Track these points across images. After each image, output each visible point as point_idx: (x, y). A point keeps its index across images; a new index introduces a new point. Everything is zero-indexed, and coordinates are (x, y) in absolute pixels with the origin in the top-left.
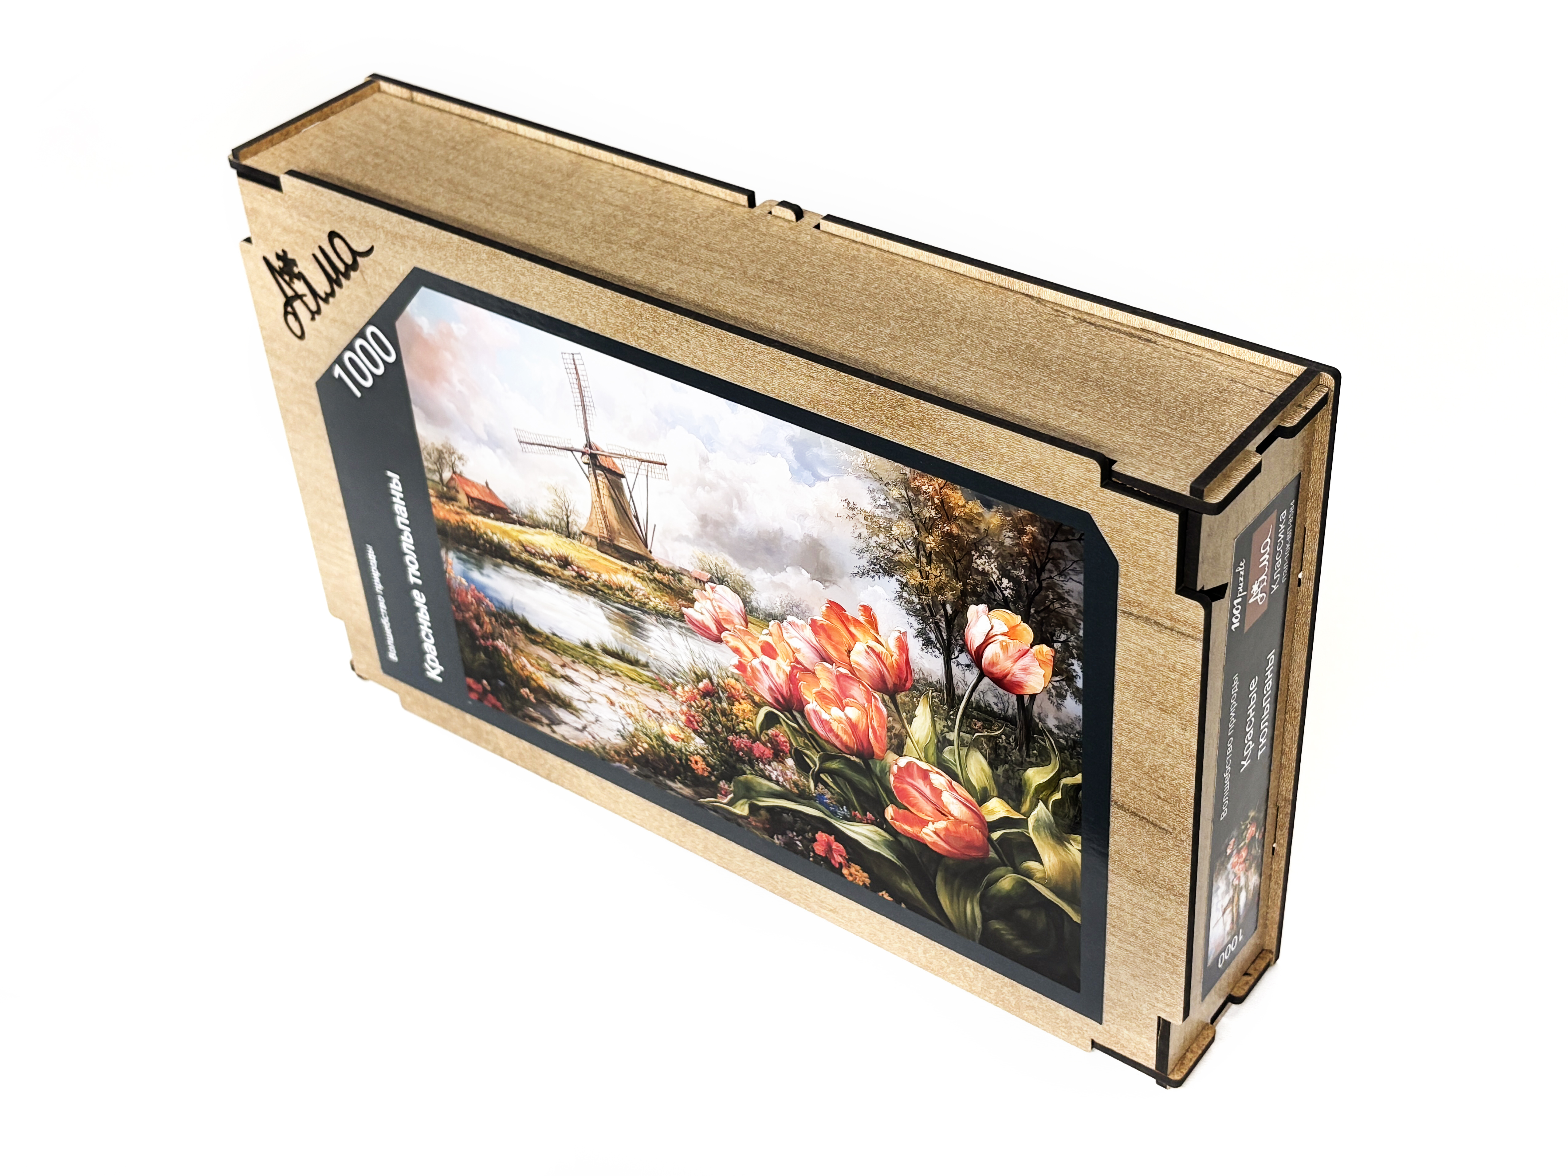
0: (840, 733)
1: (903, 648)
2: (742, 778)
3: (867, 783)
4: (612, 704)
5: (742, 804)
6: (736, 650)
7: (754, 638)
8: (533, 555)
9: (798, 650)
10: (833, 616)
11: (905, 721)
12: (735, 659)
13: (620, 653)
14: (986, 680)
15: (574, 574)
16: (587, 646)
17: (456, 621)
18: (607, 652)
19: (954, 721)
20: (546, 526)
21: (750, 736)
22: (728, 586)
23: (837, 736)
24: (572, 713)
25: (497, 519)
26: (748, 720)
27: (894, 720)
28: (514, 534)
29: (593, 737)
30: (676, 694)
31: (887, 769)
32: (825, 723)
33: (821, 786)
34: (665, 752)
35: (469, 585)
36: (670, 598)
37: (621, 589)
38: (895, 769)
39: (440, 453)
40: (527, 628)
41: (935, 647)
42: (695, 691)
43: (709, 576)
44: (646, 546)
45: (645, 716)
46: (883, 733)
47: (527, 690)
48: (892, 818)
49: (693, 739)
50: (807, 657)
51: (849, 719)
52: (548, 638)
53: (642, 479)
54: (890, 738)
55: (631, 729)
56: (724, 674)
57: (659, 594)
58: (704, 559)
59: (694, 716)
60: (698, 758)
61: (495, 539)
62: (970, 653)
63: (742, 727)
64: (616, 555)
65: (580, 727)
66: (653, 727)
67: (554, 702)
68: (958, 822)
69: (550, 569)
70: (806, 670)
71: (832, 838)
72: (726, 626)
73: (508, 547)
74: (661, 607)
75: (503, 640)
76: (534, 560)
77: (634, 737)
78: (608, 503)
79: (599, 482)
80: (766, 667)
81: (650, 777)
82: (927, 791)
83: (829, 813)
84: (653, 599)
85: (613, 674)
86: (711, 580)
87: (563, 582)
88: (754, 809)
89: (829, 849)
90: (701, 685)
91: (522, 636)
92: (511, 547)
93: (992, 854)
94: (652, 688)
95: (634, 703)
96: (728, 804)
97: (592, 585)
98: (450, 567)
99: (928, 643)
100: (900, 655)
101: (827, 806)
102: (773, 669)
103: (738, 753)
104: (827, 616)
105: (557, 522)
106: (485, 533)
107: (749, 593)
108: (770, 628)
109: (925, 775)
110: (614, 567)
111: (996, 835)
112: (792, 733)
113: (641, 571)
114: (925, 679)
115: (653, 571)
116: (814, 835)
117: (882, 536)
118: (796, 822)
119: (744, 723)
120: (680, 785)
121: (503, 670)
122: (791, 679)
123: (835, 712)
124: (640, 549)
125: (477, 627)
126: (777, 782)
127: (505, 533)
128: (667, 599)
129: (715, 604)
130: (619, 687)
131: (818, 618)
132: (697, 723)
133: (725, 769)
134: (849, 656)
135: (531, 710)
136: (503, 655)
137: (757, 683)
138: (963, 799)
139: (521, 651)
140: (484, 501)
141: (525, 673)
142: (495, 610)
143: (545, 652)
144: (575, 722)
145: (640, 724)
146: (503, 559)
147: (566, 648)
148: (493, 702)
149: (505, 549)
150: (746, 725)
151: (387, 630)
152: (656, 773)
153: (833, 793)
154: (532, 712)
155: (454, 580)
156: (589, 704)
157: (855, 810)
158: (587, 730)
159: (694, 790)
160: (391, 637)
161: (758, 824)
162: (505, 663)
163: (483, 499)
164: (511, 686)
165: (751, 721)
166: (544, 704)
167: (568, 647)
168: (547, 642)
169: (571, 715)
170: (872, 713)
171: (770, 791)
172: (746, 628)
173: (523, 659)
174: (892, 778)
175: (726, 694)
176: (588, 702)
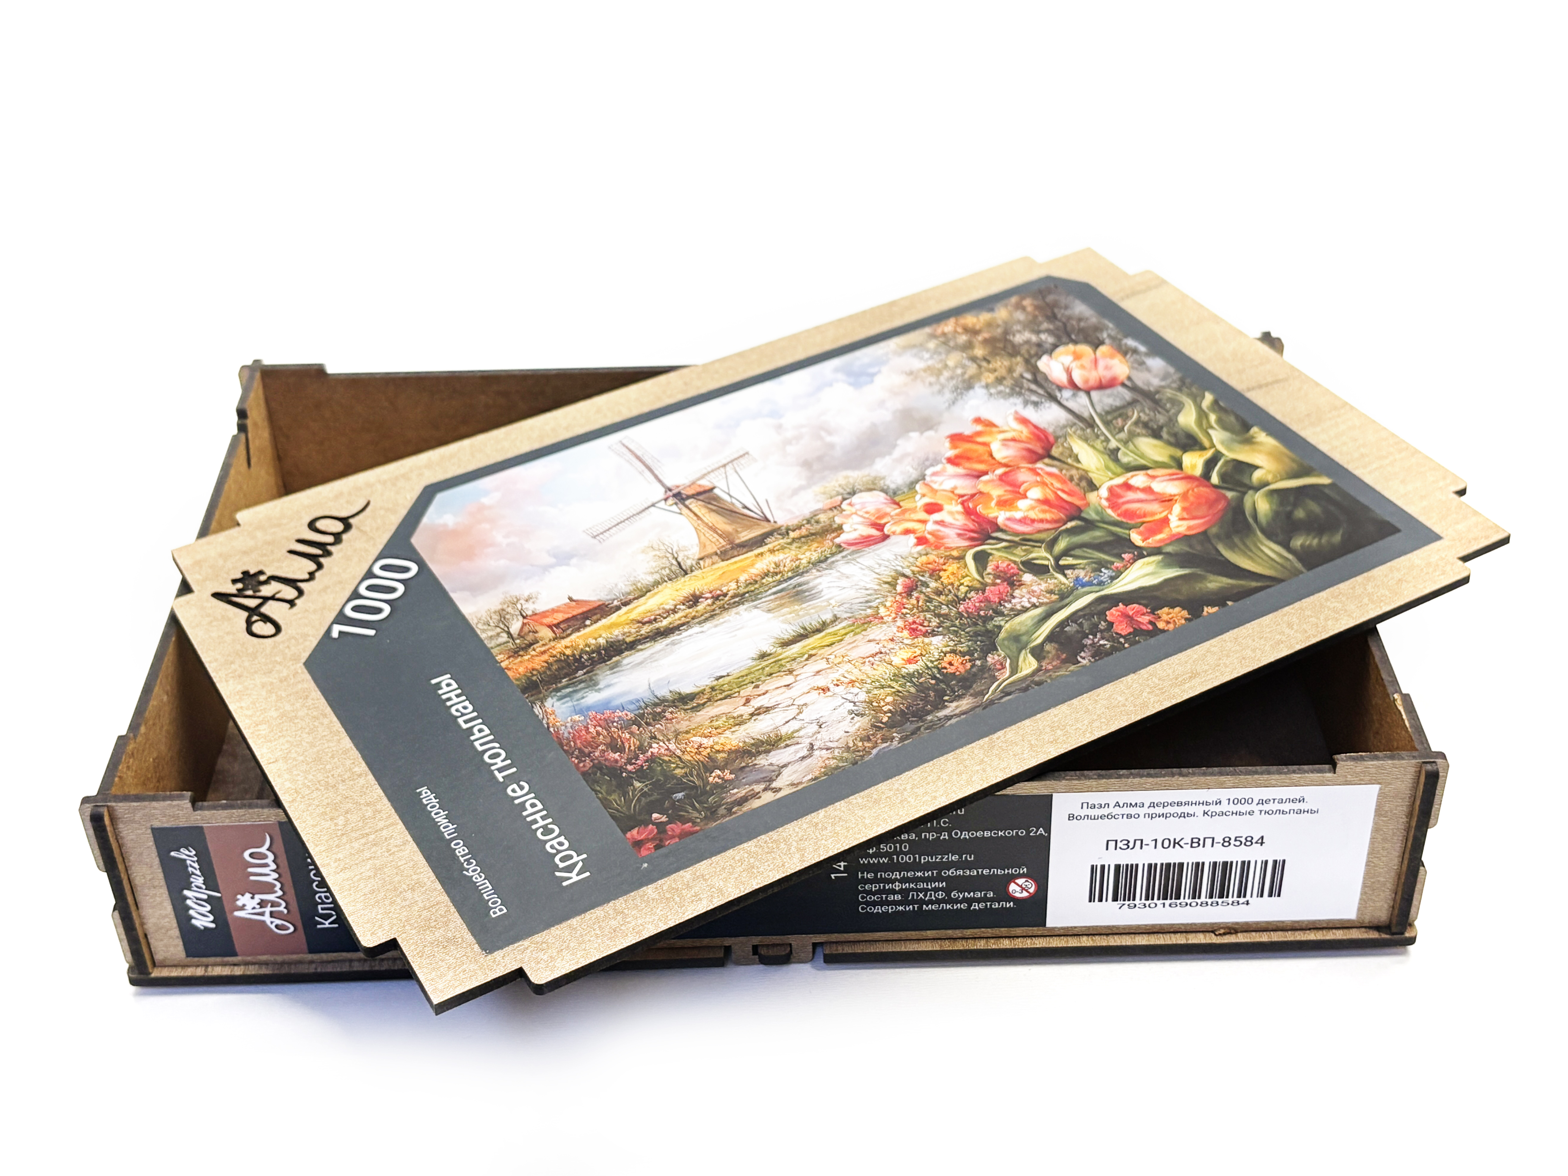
0: (1041, 516)
1: (1024, 421)
2: (1002, 635)
3: (1097, 533)
5: (1025, 659)
6: (907, 532)
7: (914, 510)
8: (654, 621)
9: (955, 488)
10: (959, 443)
11: (1075, 464)
12: (912, 539)
13: (802, 631)
14: (1094, 393)
15: (710, 601)
16: (763, 656)
17: (585, 774)
18: (786, 644)
19: (1104, 435)
20: (657, 584)
21: (977, 590)
22: (861, 491)
23: (1042, 521)
24: (787, 746)
25: (596, 621)
26: (963, 577)
27: (1067, 470)
28: (623, 619)
29: (827, 749)
30: (882, 618)
31: (1100, 509)
32: (1023, 521)
33: (1068, 572)
34: (914, 685)
35: (586, 716)
36: (818, 542)
37: (766, 575)
38: (1105, 503)
39: (501, 612)
40: (683, 700)
41: (1043, 403)
42: (898, 598)
43: (840, 498)
44: (768, 521)
45: (867, 668)
46: (1070, 487)
47: (718, 772)
48: (1144, 540)
49: (929, 644)
50: (965, 486)
51: (1038, 500)
52: (713, 689)
53: (733, 477)
54: (1078, 485)
55: (863, 696)
56: (911, 560)
57: (806, 547)
58: (828, 490)
59: (914, 622)
60: (948, 658)
61: (602, 641)
62: (1066, 388)
63: (963, 589)
64: (745, 550)
65: (805, 752)
66: (882, 671)
67: (759, 753)
68: (1184, 494)
69: (679, 619)
70: (973, 496)
71: (1121, 606)
72: (883, 522)
73: (620, 638)
74: (815, 556)
75: (658, 741)
76: (657, 625)
77: (871, 702)
78: (712, 518)
79: (694, 509)
80: (941, 523)
81: (919, 728)
82: (1141, 495)
83: (1097, 588)
84: (802, 557)
85: (807, 660)
86: (844, 499)
87: (703, 618)
88: (1038, 653)
89: (1130, 619)
90: (899, 588)
91: (681, 715)
92: (624, 634)
93: (1230, 494)
94: (855, 634)
95: (848, 667)
96: (1014, 671)
97: (734, 596)
98: (551, 718)
99: (1036, 404)
100: (1027, 426)
101: (1090, 584)
102: (949, 519)
103: (979, 615)
104: (954, 447)
105: (666, 572)
106: (587, 645)
107: (882, 482)
108: (920, 491)
109: (1127, 486)
110: (748, 561)
111: (1215, 479)
112: (1007, 553)
113: (776, 543)
115: (788, 534)
116: (1106, 621)
117: (945, 372)
118: (1081, 625)
119: (962, 584)
120: (954, 704)
121: (674, 777)
122: (969, 512)
123: (1022, 504)
124: (765, 528)
125: (616, 756)
126: (1034, 606)
127: (611, 626)
128: (816, 545)
129: (860, 513)
131: (951, 453)
132: (921, 625)
133: (981, 642)
134: (994, 458)
135: (736, 791)
136: (666, 758)
137: (945, 541)
138: (1168, 477)
139: (687, 732)
140: (574, 616)
141: (705, 753)
142: (632, 715)
143: (717, 707)
144: (796, 752)
145: (869, 681)
146: (619, 652)
147: (740, 680)
148: (678, 831)
149: (619, 641)
150: (965, 584)
151: (480, 879)
152: (921, 718)
153: (1083, 569)
154: (737, 793)
155: (563, 728)
156: (800, 717)
157: (1112, 563)
158: (815, 747)
159: (971, 695)
160: (488, 884)
161: (1054, 663)
162: (673, 765)
163: (570, 615)
164: (696, 787)
165: (967, 576)
166: (748, 769)
167: (743, 676)
168: (714, 693)
169: (788, 749)
170: (1048, 480)
171: (1036, 620)
172: (901, 507)
173: (694, 739)
174: (1110, 511)
175: (927, 575)
176: (798, 714)
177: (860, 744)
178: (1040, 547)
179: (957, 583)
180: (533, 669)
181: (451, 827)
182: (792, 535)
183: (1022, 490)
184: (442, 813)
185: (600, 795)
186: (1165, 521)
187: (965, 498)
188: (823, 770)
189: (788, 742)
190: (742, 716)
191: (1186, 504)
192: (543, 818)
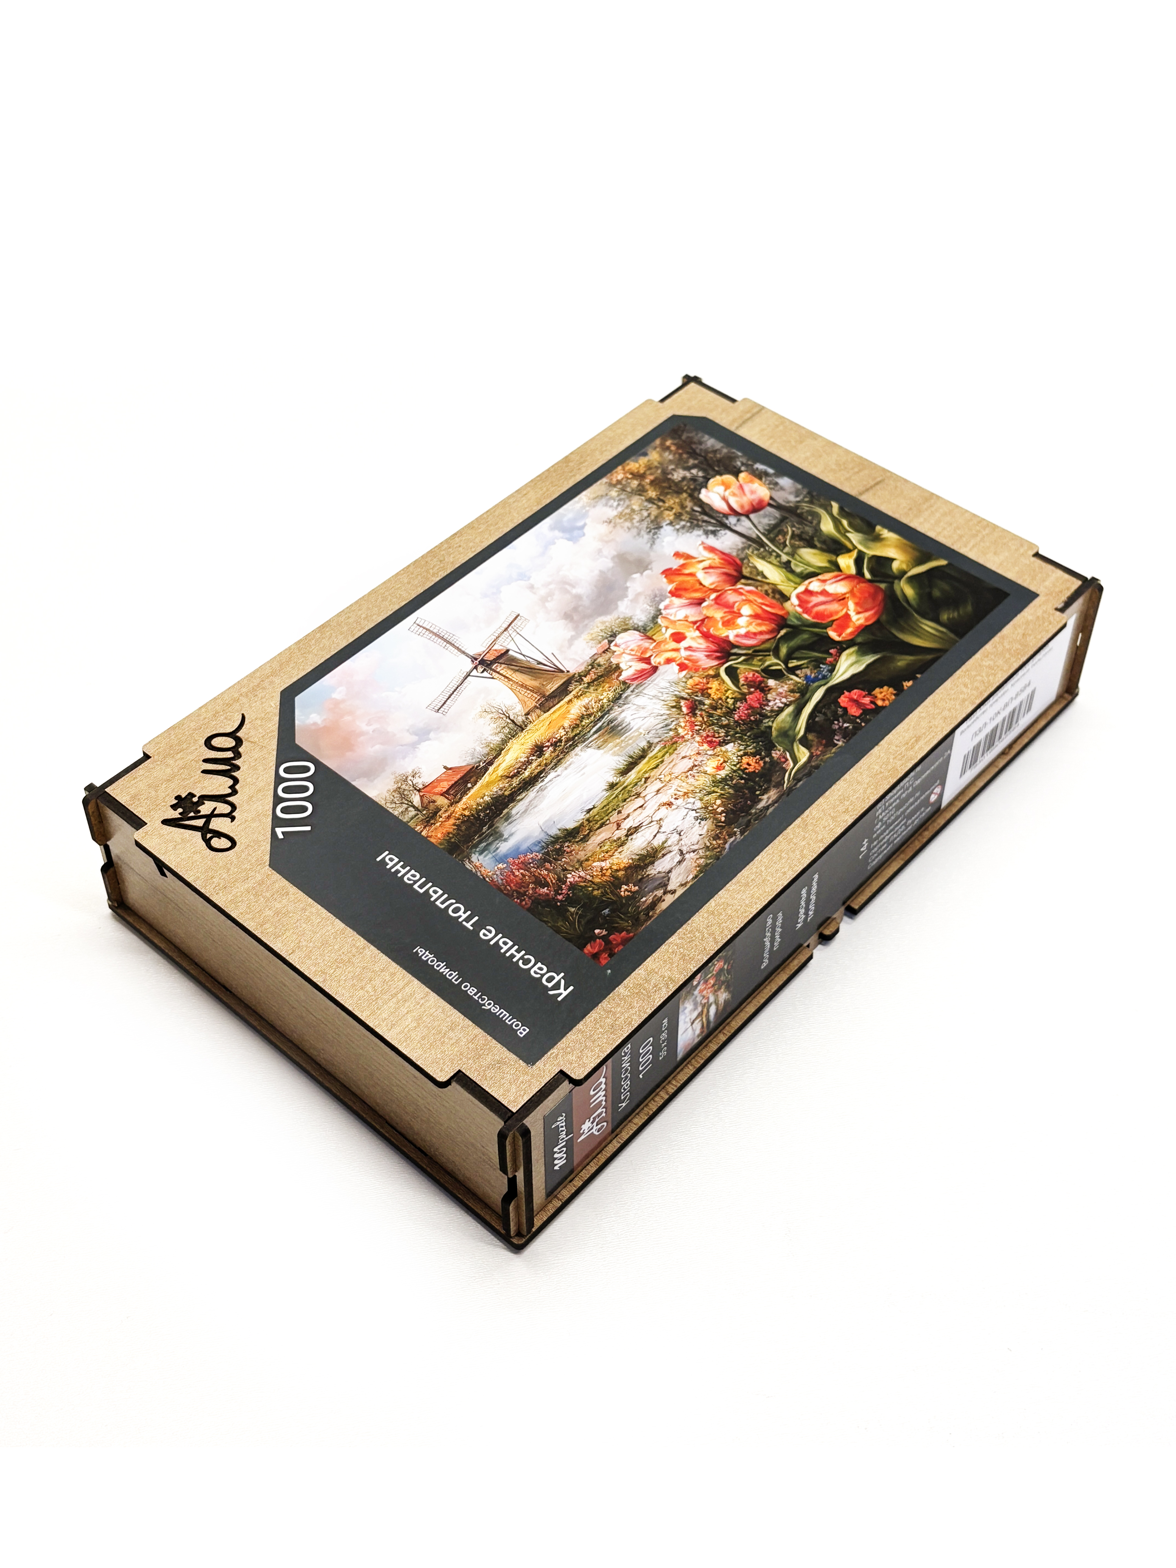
0: (760, 629)
1: (712, 549)
2: (774, 733)
3: (805, 636)
4: (670, 804)
5: (798, 750)
6: (669, 661)
7: (664, 641)
8: (518, 774)
9: (686, 617)
10: (672, 577)
11: (764, 580)
12: (674, 667)
13: (631, 760)
14: (752, 516)
15: (551, 749)
16: (612, 786)
17: (529, 910)
18: (625, 772)
19: (774, 551)
20: (505, 742)
21: (740, 700)
22: (620, 633)
23: (761, 633)
24: (664, 855)
25: (475, 783)
26: (726, 691)
27: (761, 586)
28: (494, 776)
29: (694, 851)
30: (683, 737)
31: (798, 615)
32: (747, 635)
33: (798, 672)
34: (731, 787)
35: (507, 863)
36: (608, 683)
37: (582, 717)
38: (799, 610)
39: (398, 790)
40: (572, 835)
41: (718, 531)
42: (687, 718)
43: (606, 641)
44: (562, 671)
45: (691, 780)
46: (769, 600)
47: (624, 887)
48: (839, 636)
49: (726, 751)
50: (693, 614)
51: (751, 616)
52: (588, 820)
53: (518, 639)
54: (774, 597)
55: (699, 804)
56: (683, 684)
57: (601, 689)
58: (594, 636)
59: (708, 736)
60: (745, 760)
61: (487, 799)
62: (730, 515)
63: (730, 701)
64: (556, 700)
65: (678, 858)
66: (703, 781)
67: (646, 866)
68: (851, 591)
69: (536, 768)
70: (703, 621)
71: (846, 693)
72: (647, 655)
73: (500, 793)
74: (611, 695)
75: (570, 872)
76: (522, 777)
77: (706, 808)
78: (518, 677)
79: (501, 672)
80: (689, 648)
81: (749, 821)
82: (821, 599)
83: (824, 682)
84: (602, 697)
85: (645, 782)
86: (610, 642)
87: (553, 763)
88: (804, 742)
89: (856, 702)
90: (684, 709)
91: (575, 847)
92: (501, 789)
93: (883, 586)
94: (670, 754)
95: (677, 782)
96: (795, 761)
97: (567, 741)
98: (482, 869)
99: (714, 533)
100: (716, 554)
101: (816, 679)
102: (694, 644)
103: (751, 720)
104: (671, 582)
105: (507, 730)
106: (478, 804)
107: (631, 622)
108: (662, 625)
109: (807, 592)
110: (563, 709)
111: (868, 575)
112: (748, 665)
113: (577, 689)
114: (738, 550)
115: (582, 680)
116: (841, 707)
117: (635, 516)
118: (825, 714)
119: (728, 697)
120: (765, 797)
121: (595, 897)
122: (706, 636)
123: (741, 621)
124: (563, 678)
125: (545, 890)
126: (787, 705)
127: (488, 785)
128: (607, 685)
129: (628, 652)
130: (658, 785)
131: (670, 587)
132: (714, 736)
133: (762, 742)
134: (704, 586)
135: (644, 899)
136: (582, 884)
137: (700, 663)
138: (834, 580)
139: (587, 860)
140: (456, 782)
141: (608, 874)
142: (541, 855)
143: (599, 834)
144: (673, 859)
145: (698, 791)
146: (506, 806)
147: (605, 809)
148: (619, 940)
149: (500, 796)
150: (730, 697)
151: (497, 1010)
152: (748, 813)
153: (807, 667)
154: (646, 900)
155: (495, 876)
156: (662, 830)
157: (825, 659)
158: (684, 852)
159: (774, 787)
160: (505, 1013)
161: (820, 749)
162: (590, 889)
163: (453, 782)
164: (614, 902)
165: (729, 690)
166: (645, 880)
167: (605, 806)
168: (591, 824)
169: (665, 857)
170: (751, 597)
171: (792, 717)
172: (655, 641)
173: (595, 864)
174: (806, 616)
175: (699, 694)
176: (660, 828)
177: (714, 842)
178: (769, 655)
179: (724, 698)
180: (449, 833)
181: (454, 974)
182: (586, 680)
183: (735, 609)
184: (442, 965)
185: (549, 924)
186: (847, 617)
187: (698, 624)
188: (698, 869)
189: (663, 852)
190: (620, 838)
191: (857, 600)
192: (518, 951)
